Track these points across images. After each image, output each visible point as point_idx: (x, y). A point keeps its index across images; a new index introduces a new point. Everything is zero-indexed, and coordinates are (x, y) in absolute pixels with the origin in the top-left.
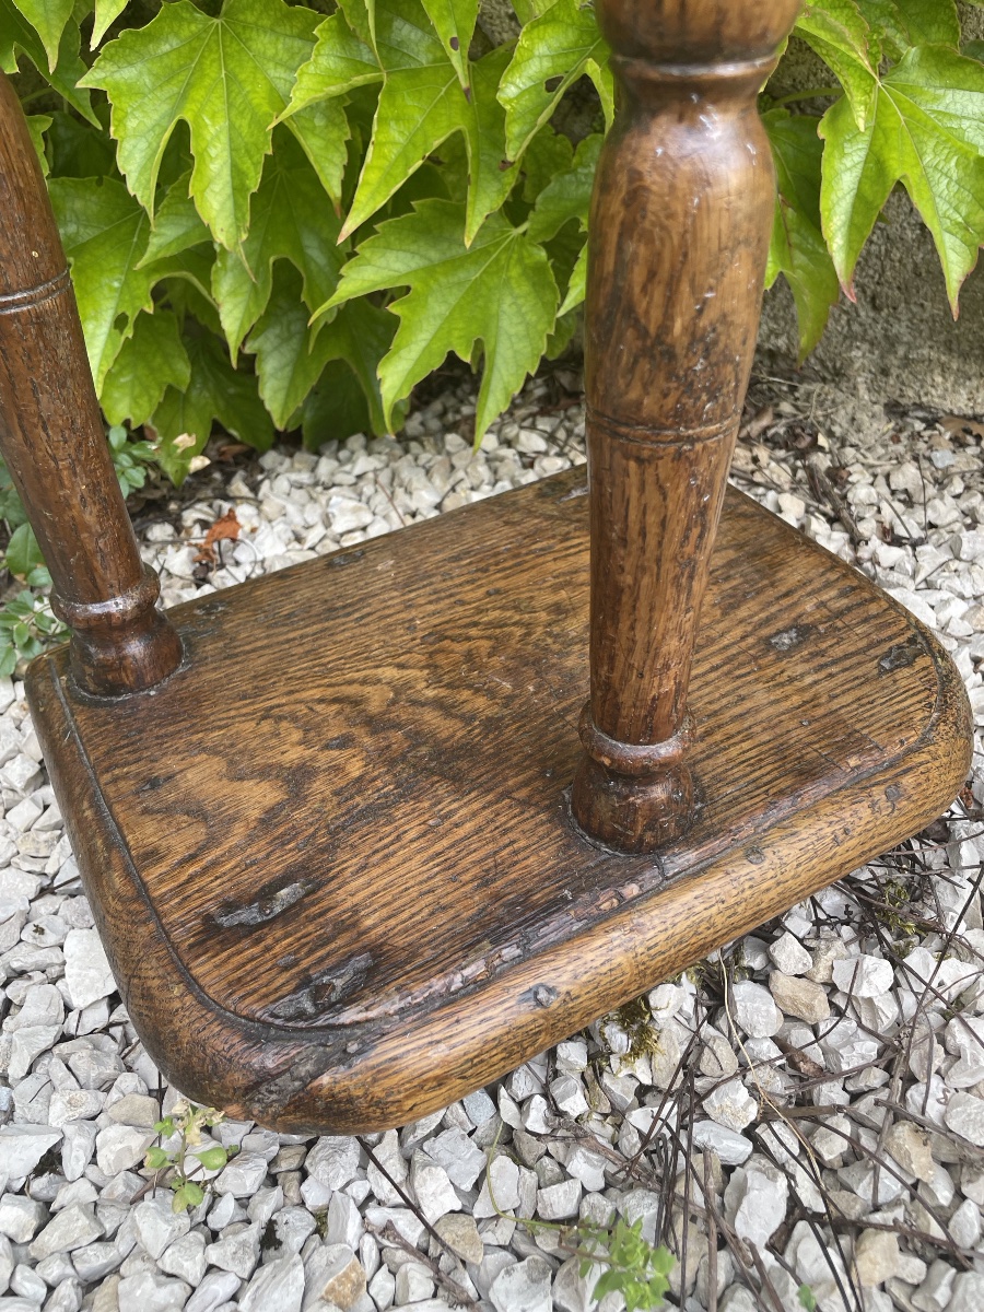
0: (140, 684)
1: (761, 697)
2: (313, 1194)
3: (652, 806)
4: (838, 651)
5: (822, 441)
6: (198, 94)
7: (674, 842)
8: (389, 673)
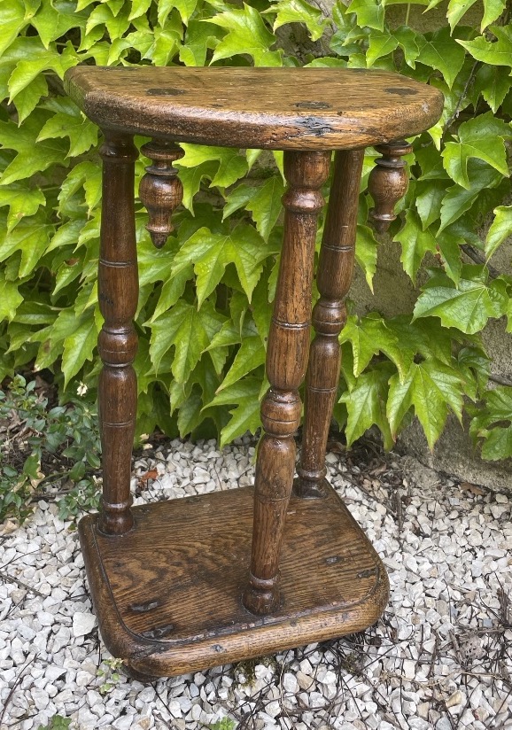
0: (119, 533)
1: (315, 577)
2: (139, 704)
3: (263, 600)
4: (346, 568)
5: (405, 483)
6: (180, 334)
7: (270, 614)
8: (198, 545)
